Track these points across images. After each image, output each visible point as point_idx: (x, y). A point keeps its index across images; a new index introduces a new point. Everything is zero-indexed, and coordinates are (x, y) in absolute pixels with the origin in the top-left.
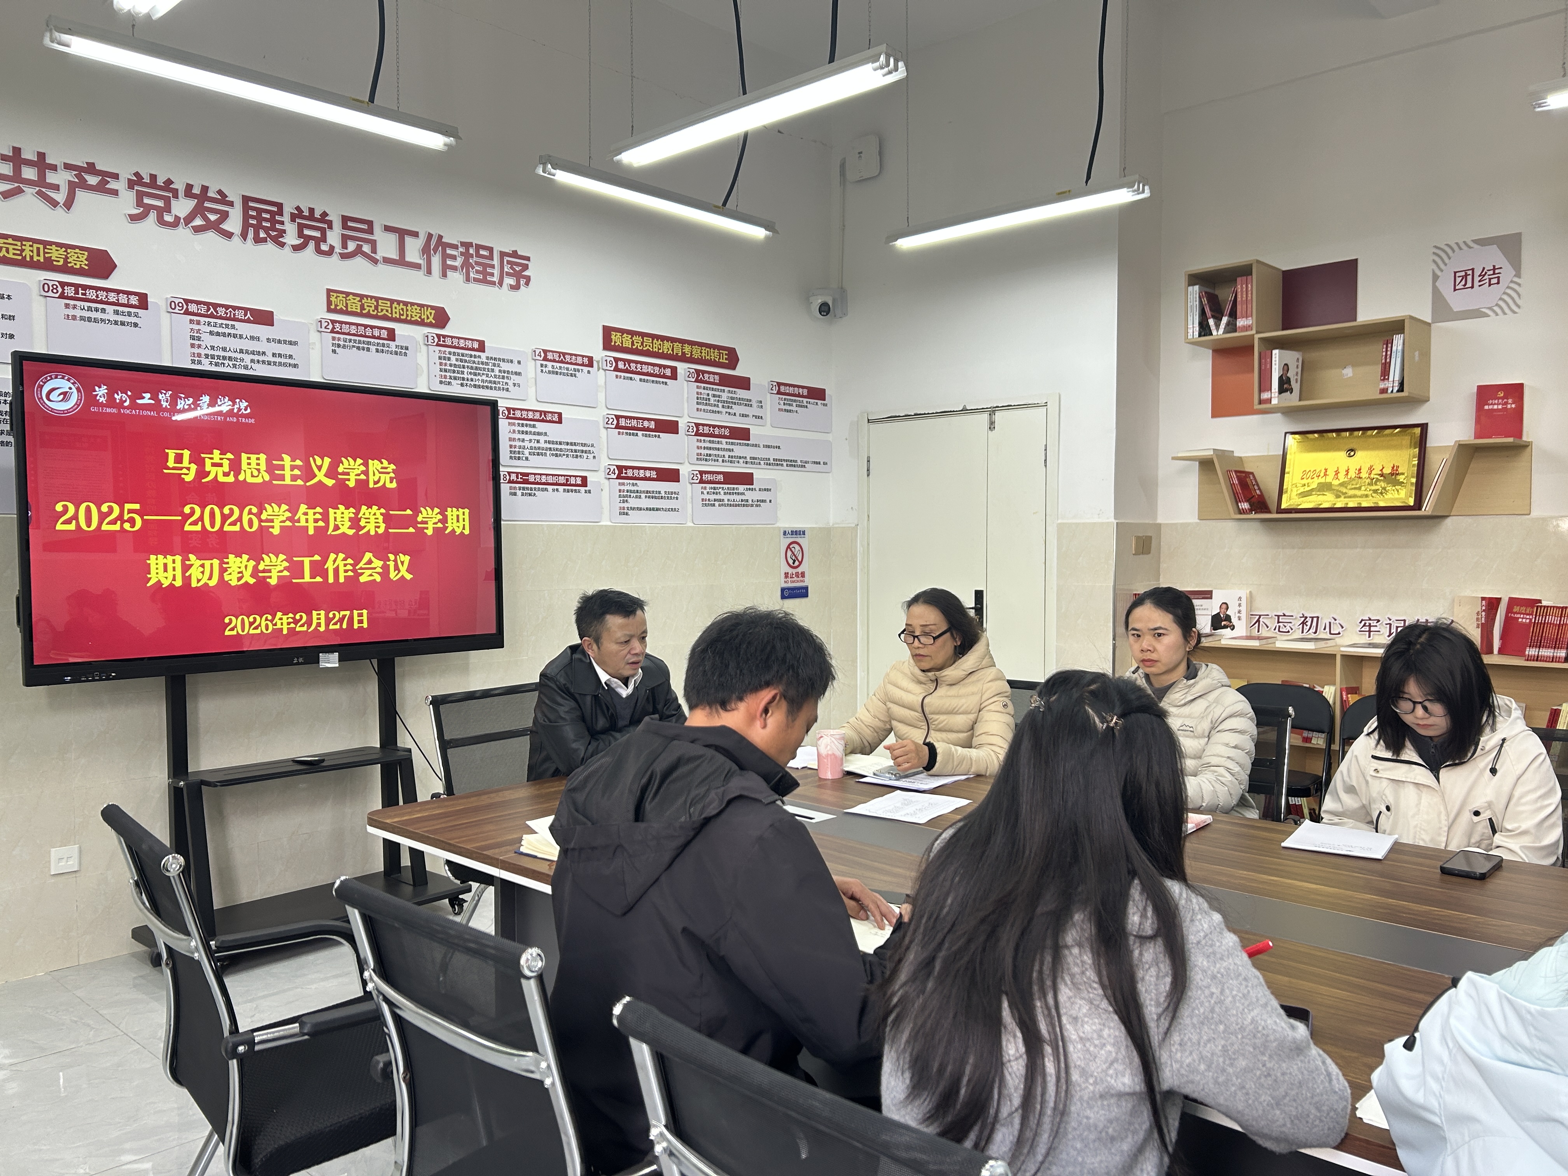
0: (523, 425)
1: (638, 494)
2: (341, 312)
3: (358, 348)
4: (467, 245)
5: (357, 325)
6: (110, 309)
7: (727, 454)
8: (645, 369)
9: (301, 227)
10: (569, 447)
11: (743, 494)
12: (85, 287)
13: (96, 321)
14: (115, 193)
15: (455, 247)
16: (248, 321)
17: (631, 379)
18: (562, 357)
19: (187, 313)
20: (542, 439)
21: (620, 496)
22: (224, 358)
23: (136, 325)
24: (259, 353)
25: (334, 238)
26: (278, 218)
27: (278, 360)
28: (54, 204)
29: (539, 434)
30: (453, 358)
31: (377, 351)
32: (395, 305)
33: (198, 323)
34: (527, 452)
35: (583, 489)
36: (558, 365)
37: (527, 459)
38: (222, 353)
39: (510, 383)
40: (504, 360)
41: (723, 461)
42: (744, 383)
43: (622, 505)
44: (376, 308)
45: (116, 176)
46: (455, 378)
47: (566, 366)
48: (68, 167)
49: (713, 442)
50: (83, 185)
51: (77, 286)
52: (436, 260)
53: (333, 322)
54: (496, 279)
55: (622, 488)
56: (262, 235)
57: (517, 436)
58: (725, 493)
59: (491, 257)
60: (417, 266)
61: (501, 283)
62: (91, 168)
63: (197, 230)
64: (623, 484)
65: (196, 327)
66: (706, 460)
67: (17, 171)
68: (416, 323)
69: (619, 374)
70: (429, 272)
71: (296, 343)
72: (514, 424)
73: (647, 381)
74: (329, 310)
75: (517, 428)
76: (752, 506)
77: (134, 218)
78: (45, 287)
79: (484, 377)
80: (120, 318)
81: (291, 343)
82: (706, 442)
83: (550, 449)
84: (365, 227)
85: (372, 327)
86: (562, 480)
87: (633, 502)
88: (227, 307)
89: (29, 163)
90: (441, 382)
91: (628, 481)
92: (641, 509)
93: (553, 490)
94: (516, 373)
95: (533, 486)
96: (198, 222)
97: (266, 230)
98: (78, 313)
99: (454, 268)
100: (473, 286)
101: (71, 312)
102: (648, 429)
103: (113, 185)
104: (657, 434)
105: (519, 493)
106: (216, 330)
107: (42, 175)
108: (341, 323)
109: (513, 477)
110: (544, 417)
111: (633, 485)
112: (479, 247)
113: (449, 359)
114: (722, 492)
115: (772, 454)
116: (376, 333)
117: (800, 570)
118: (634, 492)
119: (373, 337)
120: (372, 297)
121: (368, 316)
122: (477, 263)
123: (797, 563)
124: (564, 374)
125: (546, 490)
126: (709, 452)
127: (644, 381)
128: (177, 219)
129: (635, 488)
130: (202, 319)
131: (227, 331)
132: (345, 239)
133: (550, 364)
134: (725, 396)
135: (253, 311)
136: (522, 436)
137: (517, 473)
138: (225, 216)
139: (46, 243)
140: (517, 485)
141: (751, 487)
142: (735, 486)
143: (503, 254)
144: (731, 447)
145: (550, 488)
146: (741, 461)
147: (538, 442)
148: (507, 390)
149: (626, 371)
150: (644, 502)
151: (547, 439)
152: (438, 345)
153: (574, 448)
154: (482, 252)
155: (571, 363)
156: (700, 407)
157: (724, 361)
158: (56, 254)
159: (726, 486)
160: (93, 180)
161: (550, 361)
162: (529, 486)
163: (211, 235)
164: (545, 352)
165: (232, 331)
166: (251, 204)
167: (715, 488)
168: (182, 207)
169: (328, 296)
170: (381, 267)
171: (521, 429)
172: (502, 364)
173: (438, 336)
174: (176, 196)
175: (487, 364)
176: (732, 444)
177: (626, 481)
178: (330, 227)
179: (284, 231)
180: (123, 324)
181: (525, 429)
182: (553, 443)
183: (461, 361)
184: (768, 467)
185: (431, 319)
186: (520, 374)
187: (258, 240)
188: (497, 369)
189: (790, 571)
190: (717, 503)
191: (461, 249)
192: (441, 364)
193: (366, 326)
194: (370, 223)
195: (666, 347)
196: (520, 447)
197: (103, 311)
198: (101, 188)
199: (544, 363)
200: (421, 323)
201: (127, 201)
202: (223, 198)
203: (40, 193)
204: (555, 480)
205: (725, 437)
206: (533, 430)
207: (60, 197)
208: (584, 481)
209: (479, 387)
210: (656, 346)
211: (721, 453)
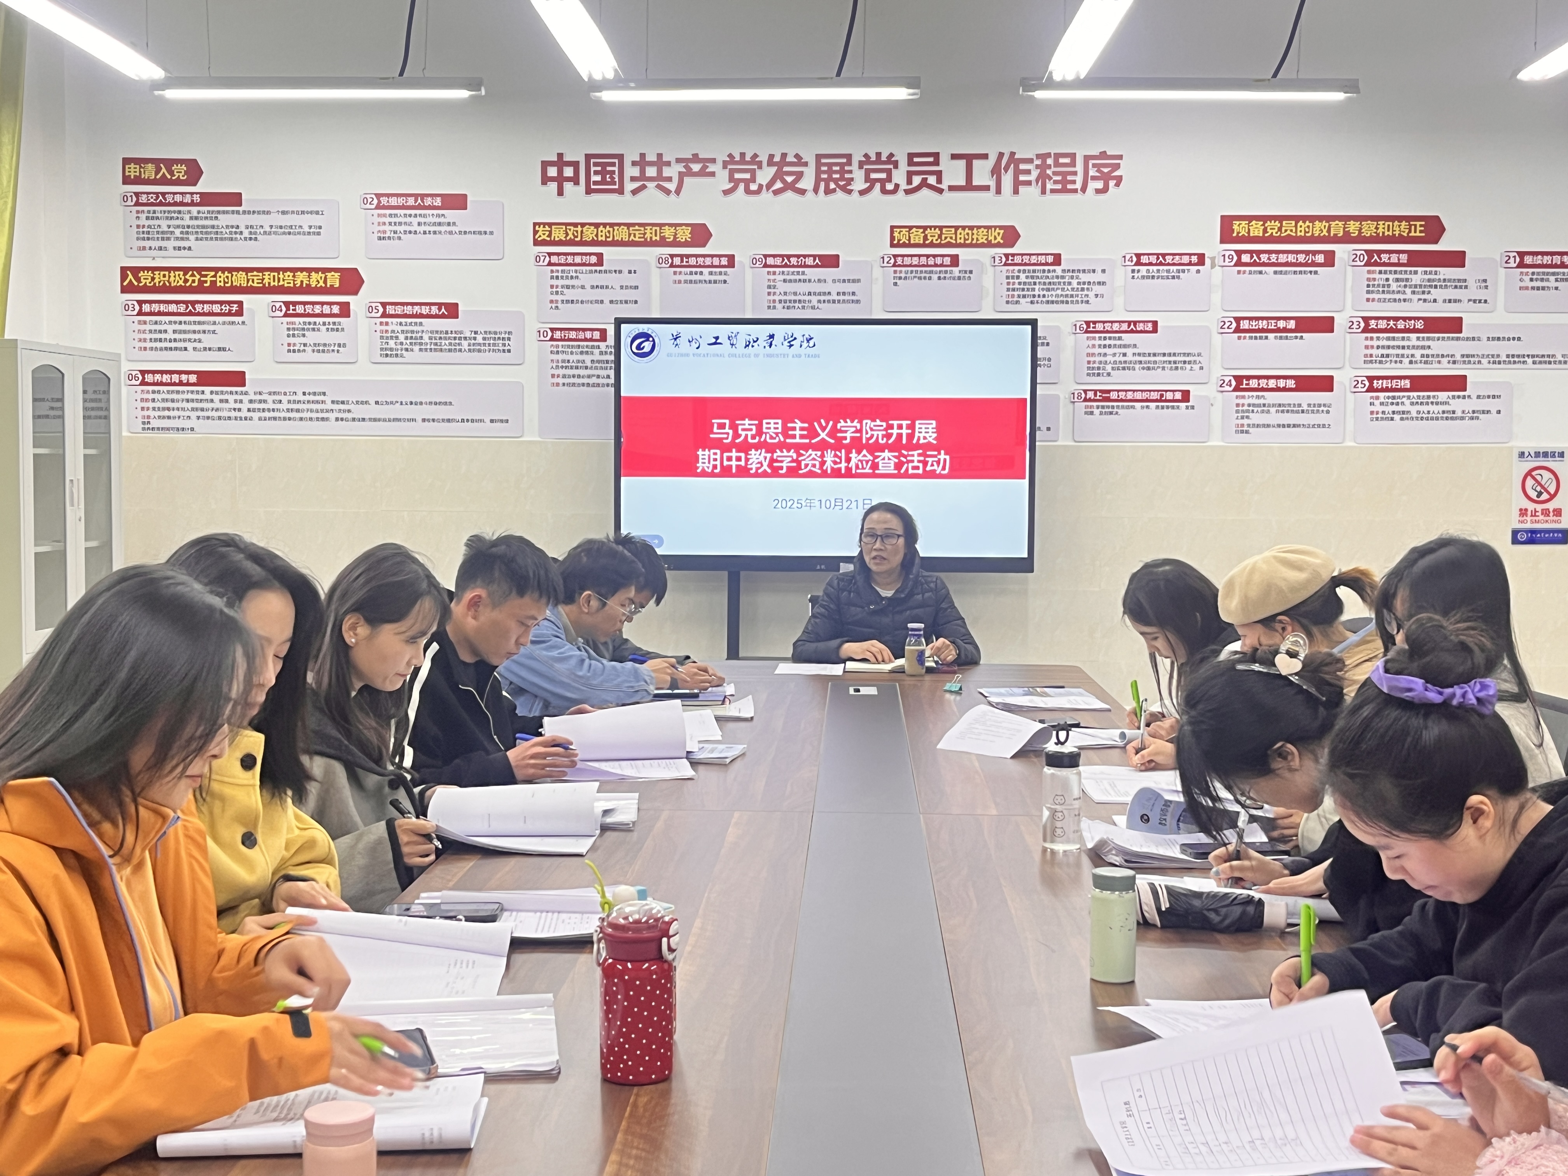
0: (1105, 338)
1: (1265, 408)
2: (904, 245)
3: (920, 278)
4: (1043, 157)
5: (919, 256)
6: (706, 271)
7: (1418, 353)
8: (1283, 258)
9: (868, 172)
10: (1166, 358)
11: (1446, 403)
12: (688, 256)
13: (695, 282)
14: (713, 174)
15: (1030, 161)
16: (817, 266)
17: (1261, 272)
18: (1161, 259)
19: (766, 266)
20: (1130, 351)
21: (1237, 412)
22: (795, 301)
23: (725, 282)
24: (824, 294)
25: (899, 177)
26: (847, 168)
27: (841, 298)
28: (668, 192)
29: (1125, 346)
30: (1023, 277)
31: (939, 278)
32: (960, 230)
33: (774, 273)
34: (1109, 368)
35: (1183, 405)
36: (1155, 268)
37: (1109, 374)
38: (793, 298)
39: (1091, 294)
40: (1084, 271)
41: (1411, 362)
42: (1457, 259)
43: (1240, 422)
44: (940, 236)
45: (713, 161)
46: (1024, 296)
47: (1166, 268)
48: (678, 161)
49: (1394, 339)
50: (690, 173)
51: (682, 256)
52: (1007, 180)
53: (895, 256)
54: (1078, 186)
55: (1241, 401)
56: (832, 186)
57: (1097, 350)
58: (1412, 404)
59: (1073, 164)
60: (987, 188)
61: (1084, 189)
62: (696, 158)
63: (776, 192)
64: (1243, 397)
65: (772, 277)
66: (1381, 362)
67: (643, 171)
68: (982, 245)
69: (1242, 269)
70: (998, 191)
71: (859, 281)
72: (1094, 338)
73: (1286, 273)
74: (892, 245)
75: (1097, 342)
76: (1462, 418)
77: (726, 192)
78: (660, 260)
79: (1059, 292)
80: (713, 278)
81: (854, 281)
82: (1383, 339)
83: (1140, 362)
84: (931, 159)
85: (934, 256)
86: (1155, 395)
87: (1256, 418)
88: (798, 256)
89: (651, 164)
90: (1008, 302)
91: (1251, 394)
92: (1268, 426)
93: (1142, 407)
94: (1099, 283)
95: (1115, 404)
96: (778, 185)
97: (836, 181)
98: (682, 278)
99: (1029, 183)
100: (1049, 196)
101: (678, 277)
102: (1285, 330)
103: (711, 168)
104: (1299, 335)
105: (1097, 412)
106: (788, 277)
107: (660, 171)
108: (903, 256)
109: (1091, 395)
110: (1133, 327)
111: (1258, 397)
112: (1058, 156)
113: (1018, 277)
114: (1407, 402)
115: (1503, 349)
116: (939, 261)
117: (1551, 506)
118: (1259, 406)
119: (936, 265)
120: (935, 227)
121: (932, 245)
122: (1055, 173)
123: (1545, 496)
124: (1162, 277)
125: (1133, 407)
126: (1385, 352)
127: (1281, 273)
128: (761, 186)
129: (1262, 401)
130: (777, 270)
131: (798, 277)
132: (910, 175)
133: (1143, 269)
134: (1416, 279)
135: (821, 257)
136: (1102, 351)
137: (1095, 391)
138: (799, 176)
139: (661, 225)
140: (1095, 404)
141: (1461, 394)
142: (1431, 394)
143: (1087, 158)
144: (1426, 343)
145: (1138, 405)
146: (1445, 360)
147: (1125, 355)
148: (1087, 302)
149: (1255, 264)
150: (1274, 417)
151: (1136, 351)
152: (1006, 264)
153: (1172, 359)
154: (1062, 160)
155: (1174, 264)
156: (1371, 296)
157: (1418, 234)
158: (668, 233)
159: (1415, 394)
160: (696, 167)
161: (1146, 264)
162: (1110, 404)
163: (789, 194)
164: (1138, 256)
165: (802, 277)
166: (824, 161)
167: (1394, 398)
168: (765, 175)
169: (892, 232)
170: (947, 194)
171: (1103, 342)
172: (1081, 275)
173: (1007, 256)
174: (760, 167)
175: (1063, 277)
176: (1428, 339)
177: (1246, 394)
178: (896, 167)
179: (852, 179)
180: (715, 282)
181: (1107, 342)
182: (1144, 355)
183: (1032, 277)
184: (1497, 366)
185: (999, 239)
186: (1104, 283)
187: (828, 191)
188: (1074, 282)
189: (1531, 506)
190: (1397, 417)
191: (1038, 162)
192: (1008, 283)
193: (928, 256)
194: (936, 155)
195: (1319, 228)
196: (1100, 362)
197: (701, 273)
198: (703, 173)
199: (1136, 268)
200: (989, 245)
201: (722, 180)
202: (800, 161)
203: (659, 187)
204: (1145, 395)
205: (1415, 331)
206: (1118, 342)
207: (672, 186)
208: (1186, 396)
209: (1052, 302)
210: (1302, 229)
211: (1406, 352)
